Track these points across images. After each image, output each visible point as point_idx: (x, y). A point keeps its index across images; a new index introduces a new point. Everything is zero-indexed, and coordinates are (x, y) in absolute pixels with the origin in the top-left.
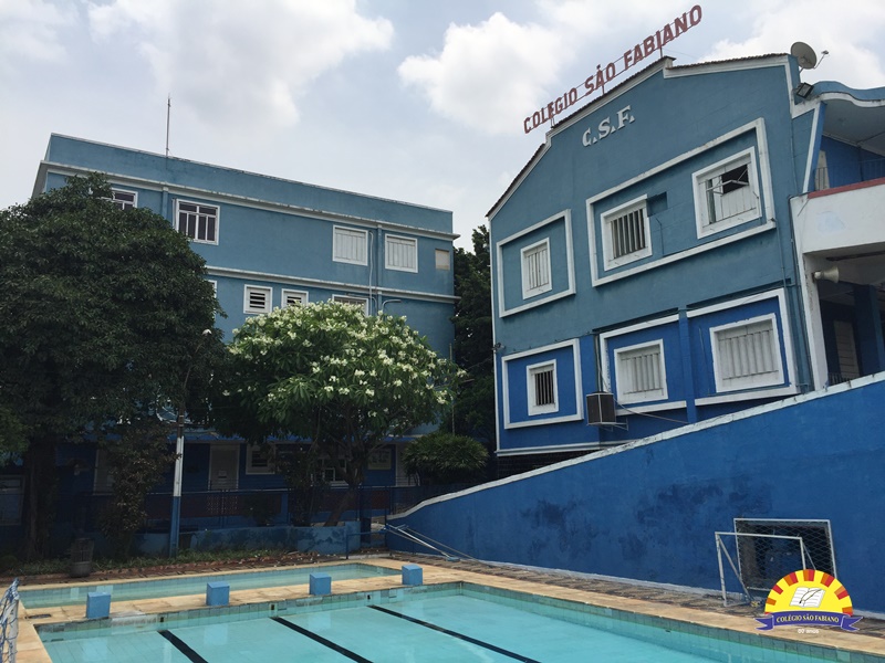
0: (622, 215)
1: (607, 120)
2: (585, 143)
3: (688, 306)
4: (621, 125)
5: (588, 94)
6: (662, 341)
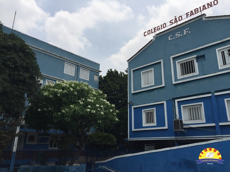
0: (185, 62)
1: (179, 33)
2: (170, 39)
3: (215, 91)
4: (185, 34)
5: (170, 25)
6: (203, 103)
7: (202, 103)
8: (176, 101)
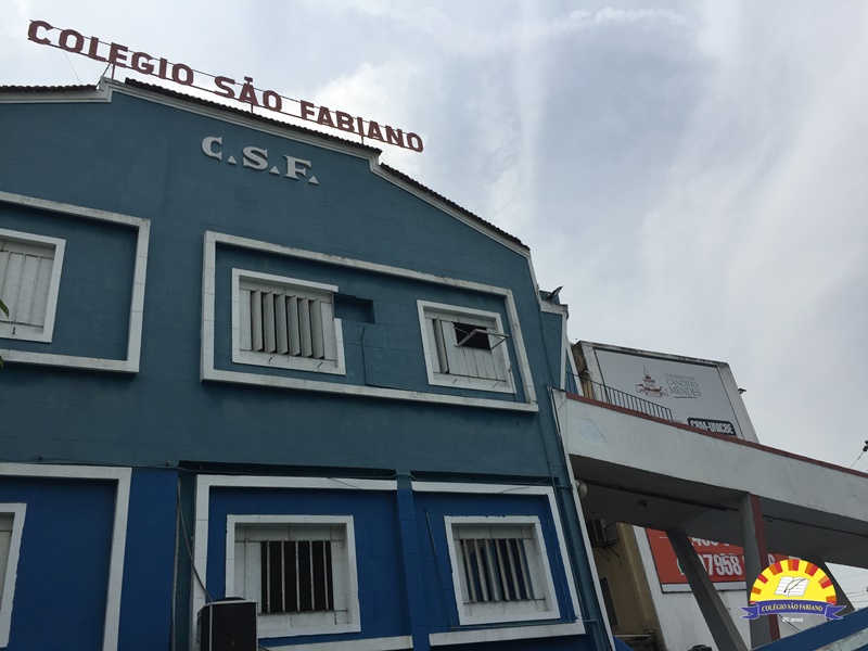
3: (412, 473)
5: (216, 93)
6: (352, 517)
7: (349, 521)
8: (204, 483)
